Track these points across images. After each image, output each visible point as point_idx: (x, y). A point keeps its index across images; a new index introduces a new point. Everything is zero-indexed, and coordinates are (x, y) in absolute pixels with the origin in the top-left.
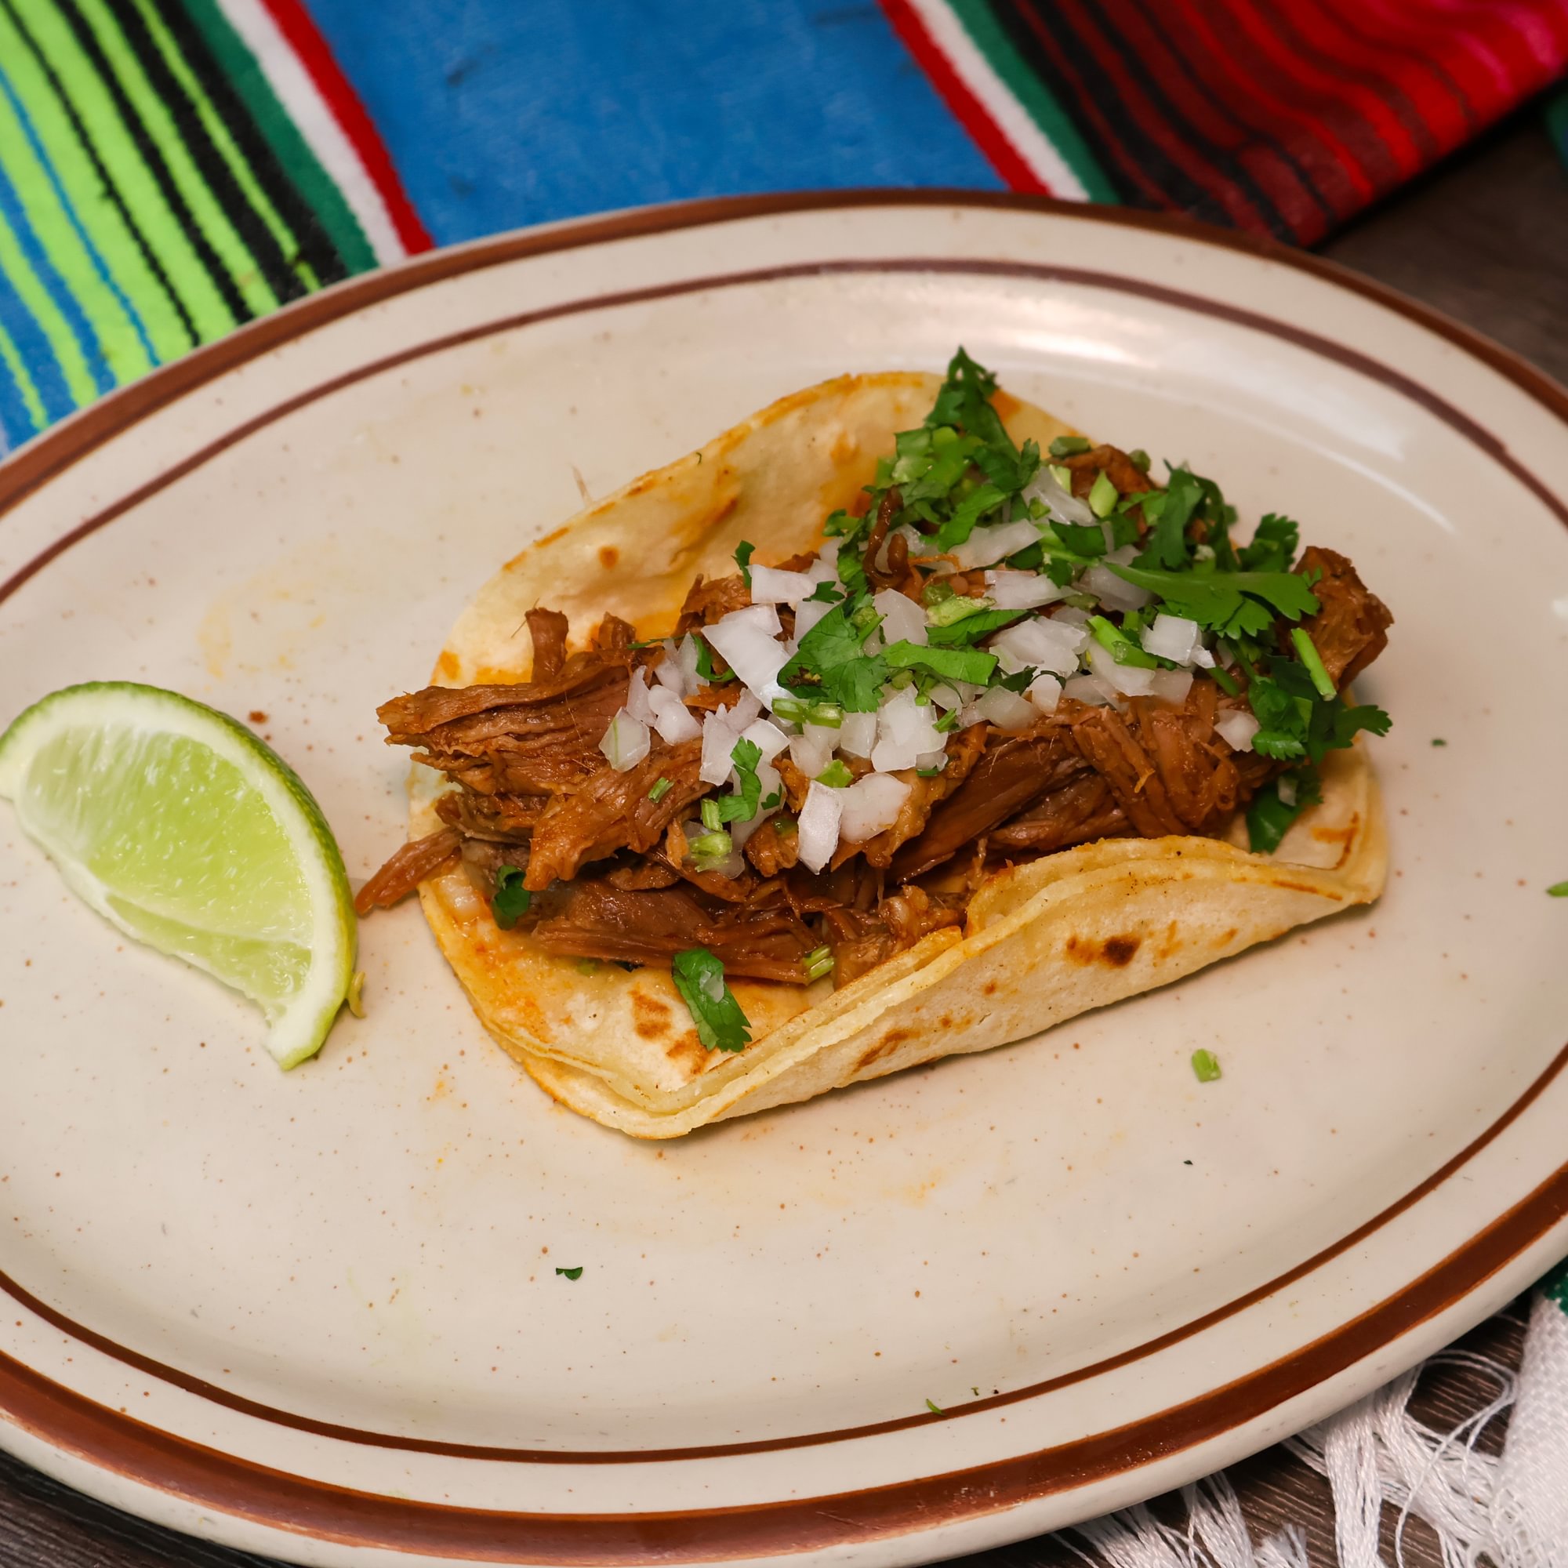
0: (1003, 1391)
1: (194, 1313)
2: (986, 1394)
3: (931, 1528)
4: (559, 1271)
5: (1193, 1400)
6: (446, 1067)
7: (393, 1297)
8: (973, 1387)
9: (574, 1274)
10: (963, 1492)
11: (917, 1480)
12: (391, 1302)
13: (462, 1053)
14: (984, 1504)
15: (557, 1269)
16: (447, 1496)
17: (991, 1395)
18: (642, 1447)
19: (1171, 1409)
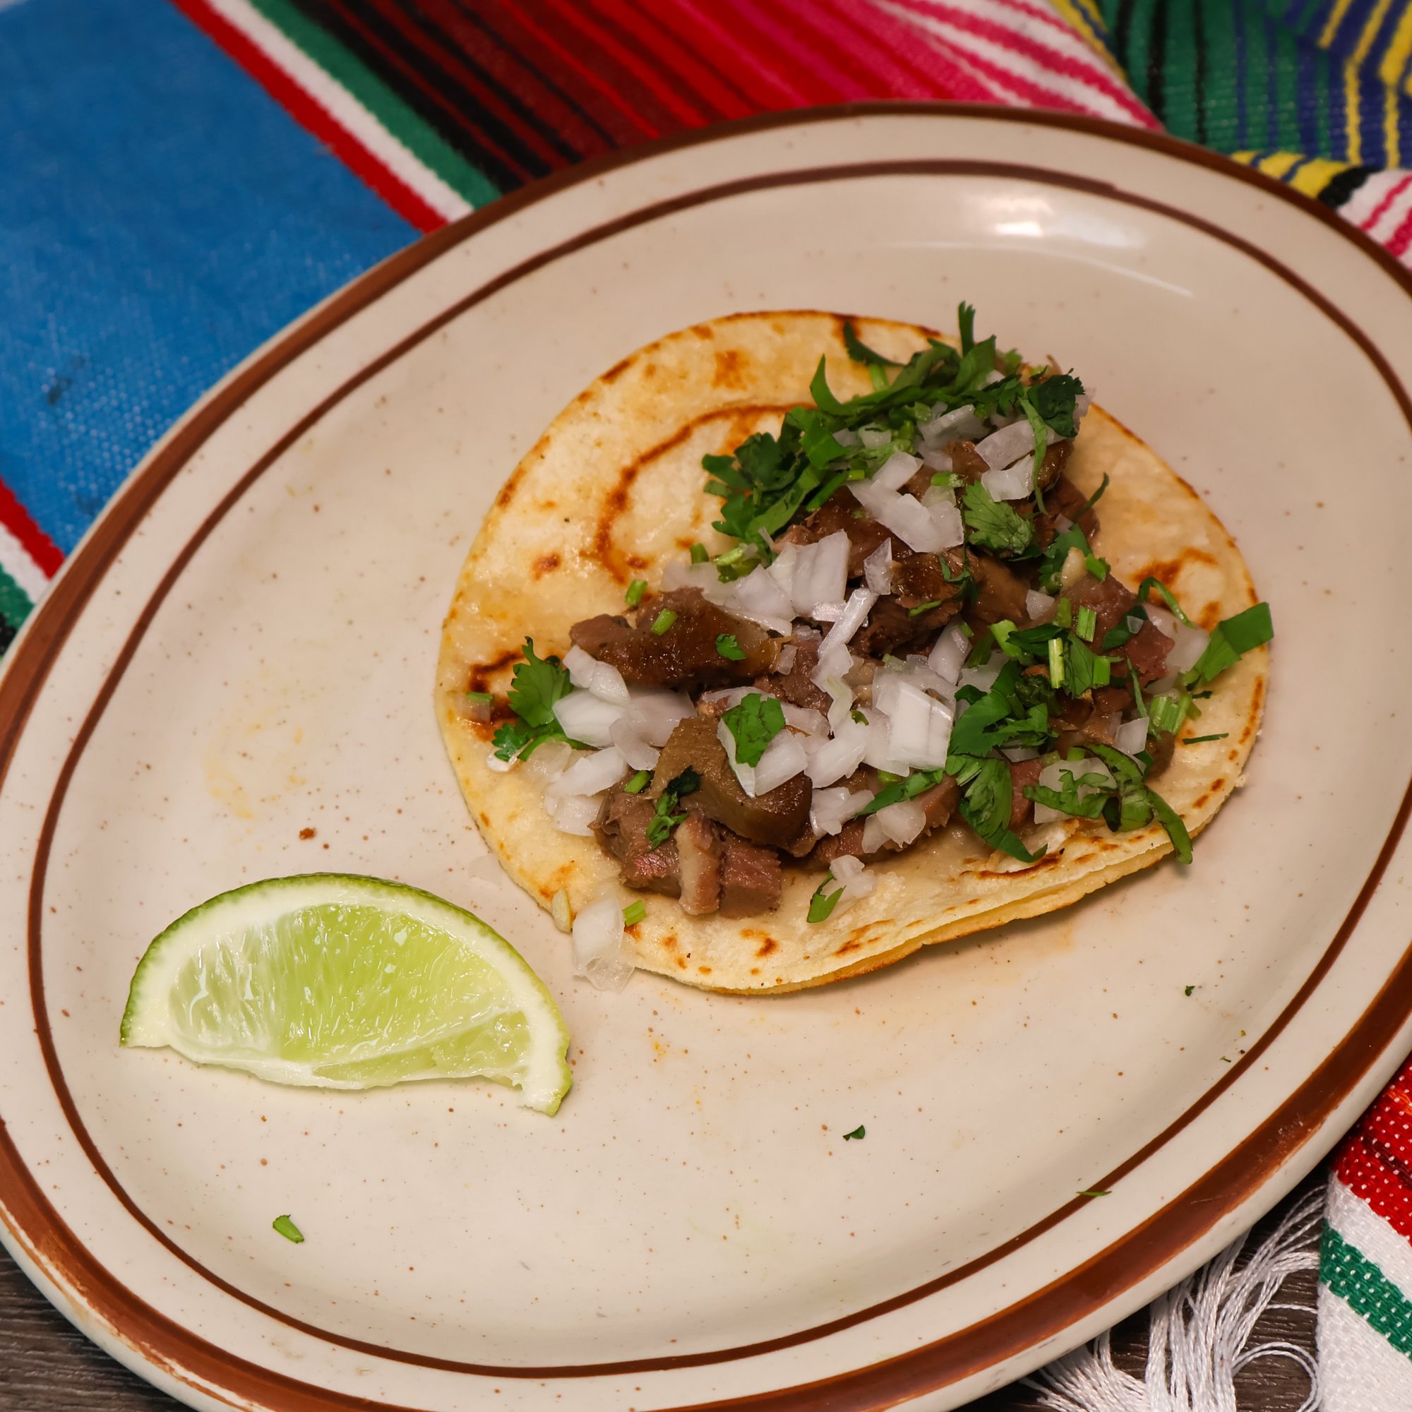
0: (1247, 1049)
1: (600, 1315)
2: (1236, 1059)
3: (1276, 1171)
4: (847, 1137)
5: (1386, 984)
6: (651, 1030)
7: (737, 1223)
8: (1221, 1057)
9: (859, 1133)
10: (1280, 1133)
11: (1243, 1143)
12: (738, 1228)
13: (655, 1013)
14: (1302, 1135)
15: (844, 1137)
16: (920, 1338)
17: (1241, 1057)
18: (1024, 1228)
19: (1376, 998)
